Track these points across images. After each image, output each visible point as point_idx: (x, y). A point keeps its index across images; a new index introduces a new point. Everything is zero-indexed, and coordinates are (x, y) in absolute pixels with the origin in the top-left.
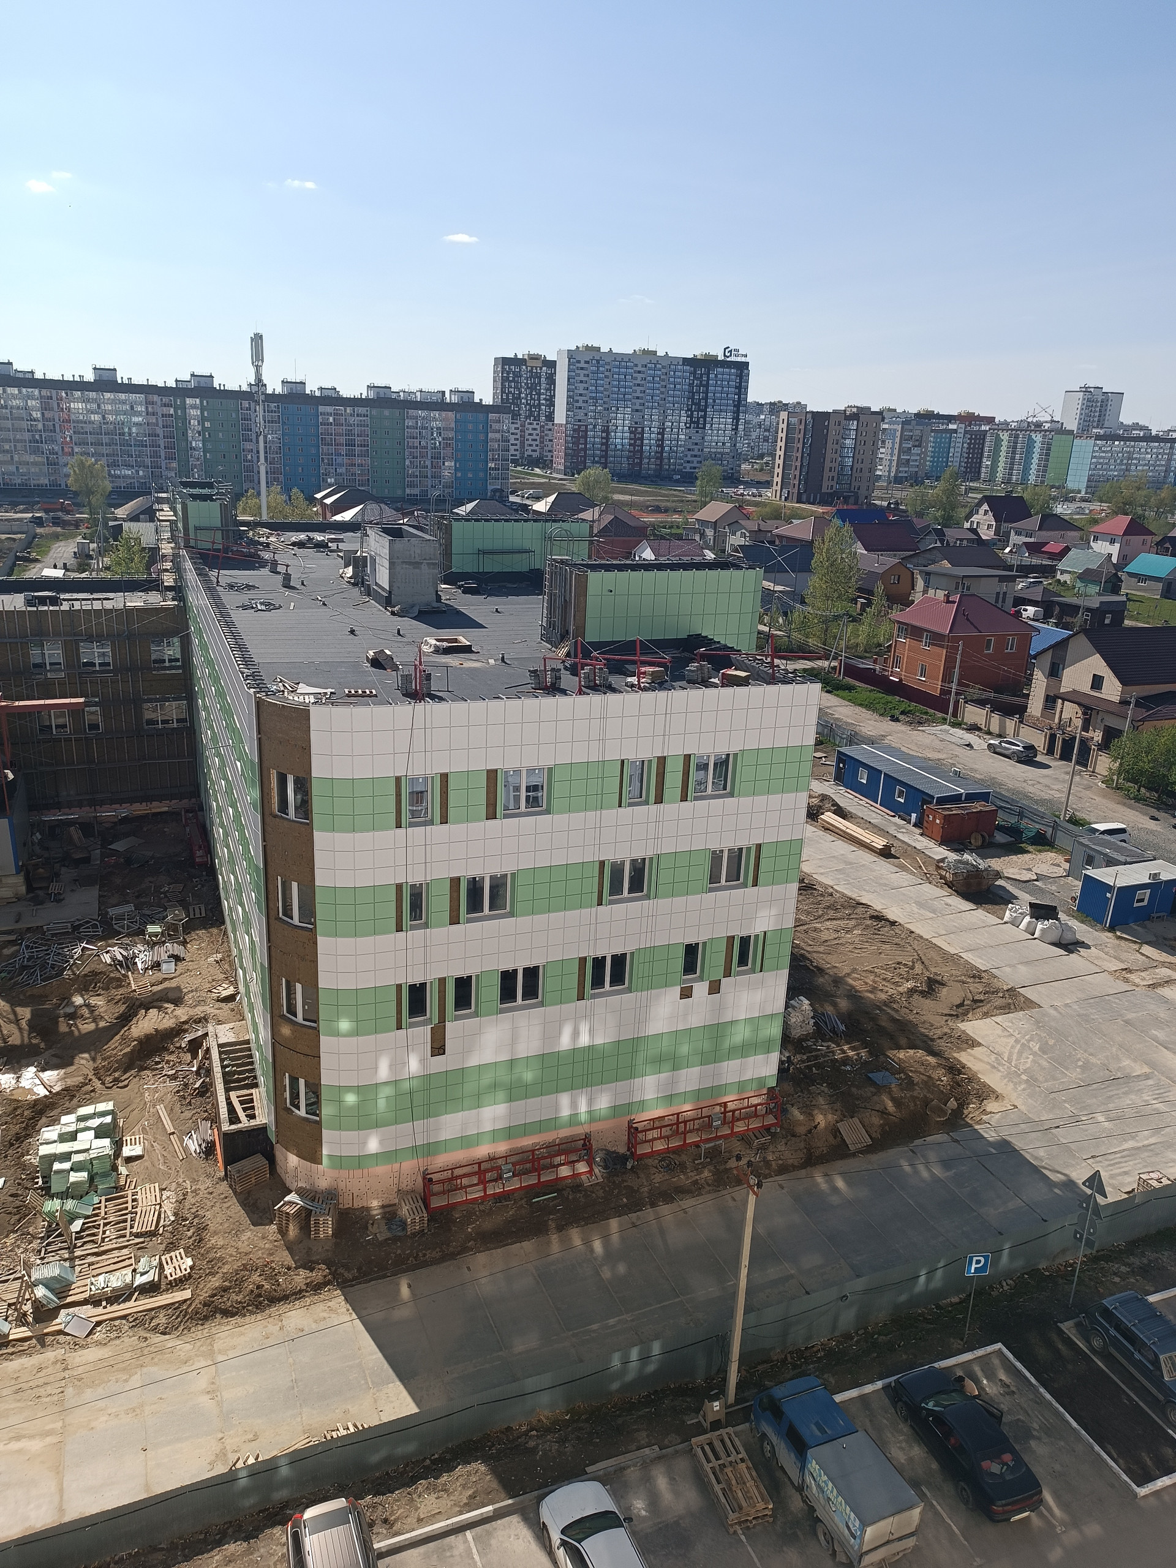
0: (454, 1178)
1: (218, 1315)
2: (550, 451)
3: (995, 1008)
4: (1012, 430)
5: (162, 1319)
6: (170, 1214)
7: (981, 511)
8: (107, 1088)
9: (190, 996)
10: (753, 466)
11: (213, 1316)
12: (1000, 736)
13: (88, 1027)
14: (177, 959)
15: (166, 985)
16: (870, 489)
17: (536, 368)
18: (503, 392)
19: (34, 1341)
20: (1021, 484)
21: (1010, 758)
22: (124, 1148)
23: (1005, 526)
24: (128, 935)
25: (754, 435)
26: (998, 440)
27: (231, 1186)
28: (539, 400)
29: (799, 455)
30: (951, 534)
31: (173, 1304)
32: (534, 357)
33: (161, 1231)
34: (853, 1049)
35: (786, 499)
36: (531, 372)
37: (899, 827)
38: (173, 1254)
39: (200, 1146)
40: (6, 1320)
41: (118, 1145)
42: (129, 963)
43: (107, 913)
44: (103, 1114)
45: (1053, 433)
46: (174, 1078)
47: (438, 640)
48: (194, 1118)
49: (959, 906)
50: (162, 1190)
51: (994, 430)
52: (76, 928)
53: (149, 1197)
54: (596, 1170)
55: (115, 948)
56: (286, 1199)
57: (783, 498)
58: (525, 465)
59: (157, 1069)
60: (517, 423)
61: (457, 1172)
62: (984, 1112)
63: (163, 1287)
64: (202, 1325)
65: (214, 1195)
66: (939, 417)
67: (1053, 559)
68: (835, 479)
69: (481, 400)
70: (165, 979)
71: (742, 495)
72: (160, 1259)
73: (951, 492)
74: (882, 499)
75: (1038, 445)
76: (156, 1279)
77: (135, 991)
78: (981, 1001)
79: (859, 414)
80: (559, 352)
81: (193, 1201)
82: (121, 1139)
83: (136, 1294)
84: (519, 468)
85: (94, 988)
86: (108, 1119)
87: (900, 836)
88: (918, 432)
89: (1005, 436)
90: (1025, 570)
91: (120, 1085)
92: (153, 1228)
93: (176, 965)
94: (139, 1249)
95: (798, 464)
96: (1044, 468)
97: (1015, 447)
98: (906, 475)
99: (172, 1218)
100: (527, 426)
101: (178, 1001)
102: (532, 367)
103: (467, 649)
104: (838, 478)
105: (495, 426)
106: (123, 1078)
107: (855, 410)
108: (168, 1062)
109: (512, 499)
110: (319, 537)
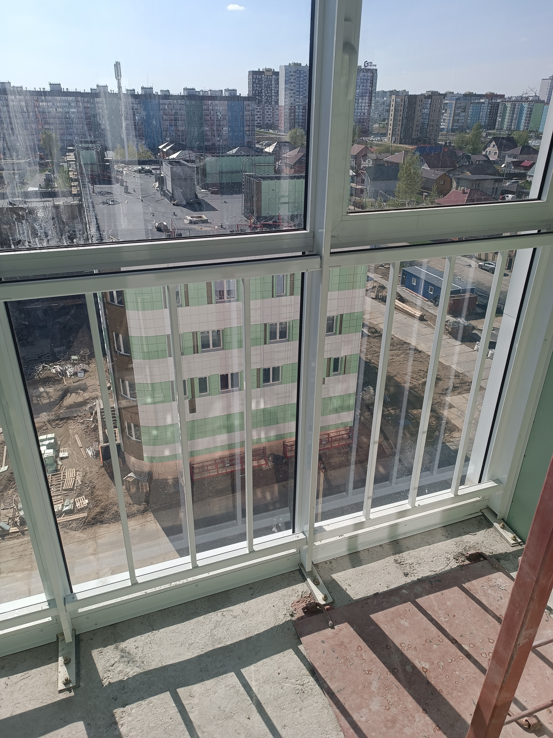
0: (203, 466)
1: (98, 523)
2: (277, 121)
3: (464, 390)
4: (513, 101)
5: (74, 525)
6: (79, 481)
7: (492, 145)
8: (53, 428)
9: (90, 387)
10: (379, 126)
11: (97, 523)
12: (485, 260)
13: (46, 401)
14: (85, 371)
15: (80, 382)
16: (437, 136)
17: (270, 76)
18: (253, 90)
19: (20, 533)
20: (516, 130)
21: (489, 272)
22: (60, 454)
23: (503, 152)
24: (63, 360)
25: (381, 109)
26: (505, 107)
27: (106, 470)
28: (271, 93)
29: (401, 118)
30: (474, 158)
31: (79, 518)
32: (269, 70)
33: (75, 489)
34: (393, 409)
35: (394, 142)
36: (267, 77)
37: (430, 306)
38: (80, 498)
39: (93, 452)
40: (8, 524)
41: (57, 452)
42: (63, 373)
43: (54, 351)
44: (50, 439)
45: (533, 102)
46: (82, 423)
47: (191, 217)
48: (91, 441)
49: (454, 343)
50: (76, 471)
51: (503, 101)
52: (39, 357)
53: (70, 474)
54: (269, 464)
55: (58, 366)
56: (128, 475)
57: (393, 141)
58: (265, 129)
59: (75, 420)
60: (260, 106)
61: (205, 464)
62: (452, 437)
63: (75, 511)
64: (92, 527)
65: (98, 473)
66: (476, 95)
67: (527, 170)
68: (419, 131)
69: (240, 94)
70: (80, 380)
71: (372, 140)
72: (74, 500)
73: (478, 135)
74: (442, 140)
75: (526, 109)
76: (72, 508)
77: (66, 385)
78: (458, 387)
79: (433, 96)
80: (281, 67)
81: (89, 476)
82: (59, 450)
83: (64, 514)
84: (262, 130)
85: (48, 384)
86: (53, 441)
87: (429, 311)
88: (463, 104)
89: (509, 105)
90: (510, 176)
91: (59, 426)
92: (72, 487)
93: (84, 374)
94: (65, 496)
95: (400, 123)
96: (528, 121)
97: (514, 111)
98: (457, 127)
99: (80, 483)
100: (265, 107)
101: (85, 389)
102: (267, 76)
103: (206, 222)
104: (421, 130)
105: (247, 108)
106: (60, 423)
107: (430, 93)
108: (80, 416)
109: (257, 146)
110: (147, 167)
